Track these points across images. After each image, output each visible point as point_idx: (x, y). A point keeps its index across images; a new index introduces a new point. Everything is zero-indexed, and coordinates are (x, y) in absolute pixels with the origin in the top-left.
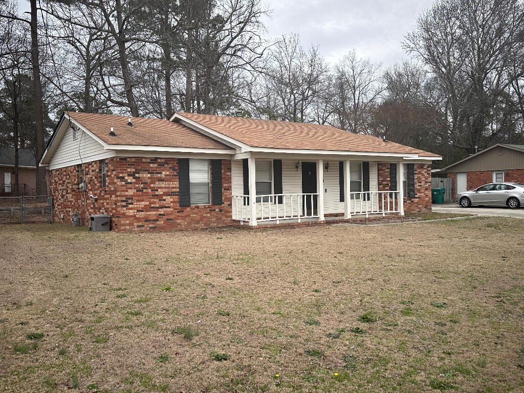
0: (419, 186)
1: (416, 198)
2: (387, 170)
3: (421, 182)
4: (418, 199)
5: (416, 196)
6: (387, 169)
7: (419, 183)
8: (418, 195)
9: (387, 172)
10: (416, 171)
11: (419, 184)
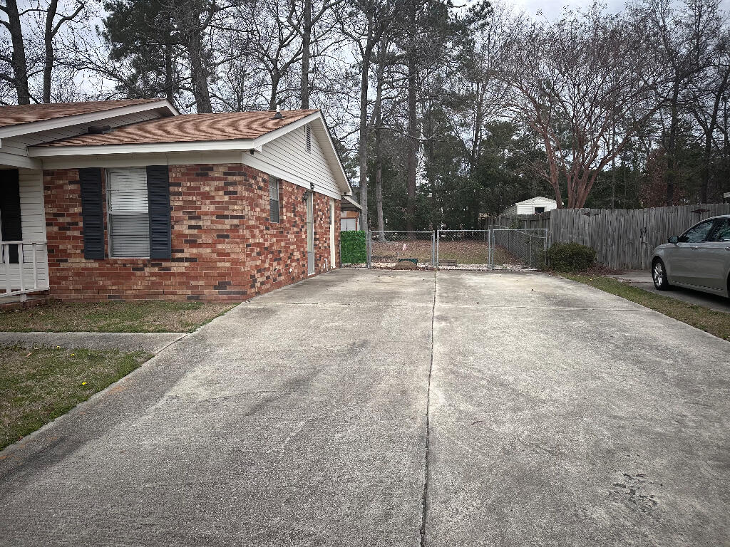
0: (190, 227)
1: (180, 260)
2: (71, 187)
3: (198, 218)
4: (186, 264)
5: (179, 255)
6: (70, 183)
7: (191, 218)
8: (189, 252)
9: (72, 191)
10: (179, 185)
11: (193, 223)
